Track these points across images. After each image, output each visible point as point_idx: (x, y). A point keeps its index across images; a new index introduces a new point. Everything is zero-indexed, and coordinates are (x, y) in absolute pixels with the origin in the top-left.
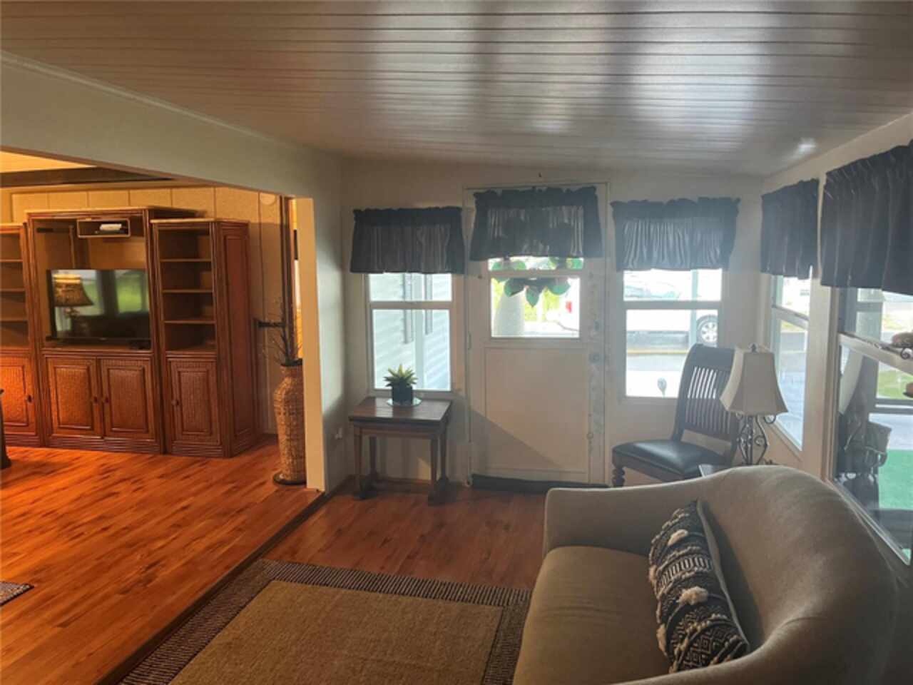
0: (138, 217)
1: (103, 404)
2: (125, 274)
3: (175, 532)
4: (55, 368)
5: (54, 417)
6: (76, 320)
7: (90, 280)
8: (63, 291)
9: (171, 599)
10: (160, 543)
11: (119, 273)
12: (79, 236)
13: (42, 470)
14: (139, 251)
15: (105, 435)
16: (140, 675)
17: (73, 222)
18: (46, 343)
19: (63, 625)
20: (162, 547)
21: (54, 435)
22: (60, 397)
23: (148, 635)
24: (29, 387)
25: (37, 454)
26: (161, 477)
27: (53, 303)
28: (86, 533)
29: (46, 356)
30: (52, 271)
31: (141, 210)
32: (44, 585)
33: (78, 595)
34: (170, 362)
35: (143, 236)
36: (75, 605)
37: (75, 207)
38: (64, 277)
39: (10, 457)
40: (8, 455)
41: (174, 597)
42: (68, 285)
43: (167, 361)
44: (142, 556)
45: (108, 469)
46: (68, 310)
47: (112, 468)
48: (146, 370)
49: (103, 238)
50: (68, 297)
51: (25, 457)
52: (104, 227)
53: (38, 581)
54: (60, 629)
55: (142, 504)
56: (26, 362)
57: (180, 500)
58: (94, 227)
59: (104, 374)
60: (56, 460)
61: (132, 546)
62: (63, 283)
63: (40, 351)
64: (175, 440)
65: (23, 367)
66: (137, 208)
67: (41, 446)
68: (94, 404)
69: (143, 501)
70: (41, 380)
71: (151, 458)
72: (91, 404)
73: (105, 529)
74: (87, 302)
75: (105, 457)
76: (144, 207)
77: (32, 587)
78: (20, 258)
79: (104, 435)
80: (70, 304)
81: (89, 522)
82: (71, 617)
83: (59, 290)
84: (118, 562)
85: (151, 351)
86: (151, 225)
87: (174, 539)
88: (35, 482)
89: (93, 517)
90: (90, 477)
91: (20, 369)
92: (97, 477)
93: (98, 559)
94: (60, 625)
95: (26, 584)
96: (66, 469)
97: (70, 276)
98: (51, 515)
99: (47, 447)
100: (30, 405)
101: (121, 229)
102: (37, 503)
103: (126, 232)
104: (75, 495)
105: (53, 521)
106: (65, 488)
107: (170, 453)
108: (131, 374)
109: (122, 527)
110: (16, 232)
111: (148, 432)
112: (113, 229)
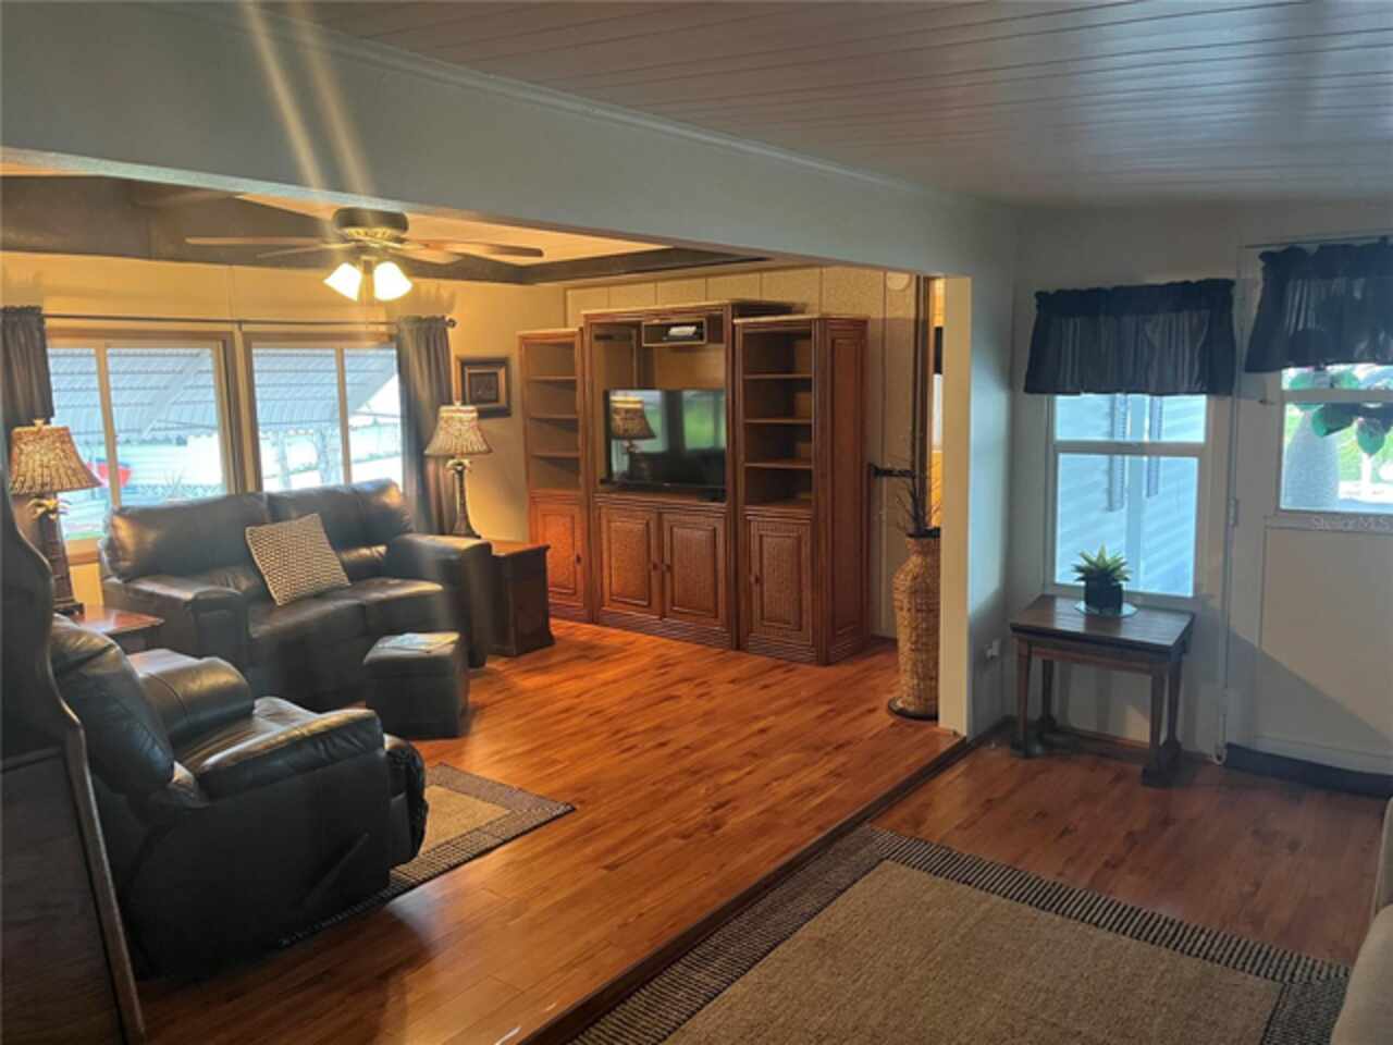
0: (718, 316)
1: (663, 573)
2: (695, 396)
3: (749, 764)
4: (609, 521)
5: (605, 586)
6: (634, 458)
7: (653, 404)
8: (622, 419)
9: (744, 859)
10: (732, 776)
11: (688, 394)
12: (645, 345)
13: (589, 653)
14: (716, 363)
15: (665, 617)
16: (702, 957)
17: (637, 325)
18: (600, 488)
19: (609, 868)
20: (733, 782)
21: (604, 608)
24: (579, 544)
25: (585, 632)
26: (733, 682)
27: (610, 435)
28: (640, 745)
29: (599, 505)
30: (611, 393)
31: (722, 305)
32: (590, 808)
33: (630, 828)
34: (750, 521)
35: (722, 342)
36: (624, 842)
37: (642, 305)
38: (624, 399)
39: (554, 633)
40: (552, 629)
42: (627, 411)
43: (745, 520)
44: (707, 790)
45: (666, 663)
46: (626, 444)
47: (671, 662)
48: (718, 531)
49: (672, 346)
50: (626, 427)
51: (570, 635)
52: (674, 331)
53: (582, 802)
54: (605, 872)
55: (708, 717)
56: (576, 509)
57: (757, 718)
58: (661, 332)
59: (666, 533)
60: (606, 642)
61: (695, 773)
62: (622, 409)
63: (593, 497)
64: (752, 631)
65: (573, 518)
66: (716, 302)
67: (588, 623)
68: (653, 572)
69: (710, 712)
70: (592, 534)
71: (723, 653)
72: (649, 573)
73: (663, 745)
74: (649, 434)
75: (663, 645)
76: (726, 302)
77: (573, 809)
78: (573, 374)
79: (663, 616)
80: (628, 436)
81: (644, 732)
82: (619, 859)
83: (617, 418)
84: (678, 792)
85: (724, 505)
86: (734, 326)
87: (749, 773)
88: (581, 668)
89: (647, 725)
90: (645, 671)
91: (568, 519)
92: (653, 672)
93: (654, 784)
94: (606, 867)
95: (567, 804)
96: (617, 656)
97: (631, 399)
98: (599, 715)
99: (597, 624)
100: (579, 568)
101: (695, 333)
102: (582, 698)
103: (701, 338)
104: (627, 693)
105: (601, 724)
106: (614, 681)
107: (744, 650)
108: (700, 535)
109: (683, 744)
110: (569, 340)
111: (716, 617)
112: (686, 334)
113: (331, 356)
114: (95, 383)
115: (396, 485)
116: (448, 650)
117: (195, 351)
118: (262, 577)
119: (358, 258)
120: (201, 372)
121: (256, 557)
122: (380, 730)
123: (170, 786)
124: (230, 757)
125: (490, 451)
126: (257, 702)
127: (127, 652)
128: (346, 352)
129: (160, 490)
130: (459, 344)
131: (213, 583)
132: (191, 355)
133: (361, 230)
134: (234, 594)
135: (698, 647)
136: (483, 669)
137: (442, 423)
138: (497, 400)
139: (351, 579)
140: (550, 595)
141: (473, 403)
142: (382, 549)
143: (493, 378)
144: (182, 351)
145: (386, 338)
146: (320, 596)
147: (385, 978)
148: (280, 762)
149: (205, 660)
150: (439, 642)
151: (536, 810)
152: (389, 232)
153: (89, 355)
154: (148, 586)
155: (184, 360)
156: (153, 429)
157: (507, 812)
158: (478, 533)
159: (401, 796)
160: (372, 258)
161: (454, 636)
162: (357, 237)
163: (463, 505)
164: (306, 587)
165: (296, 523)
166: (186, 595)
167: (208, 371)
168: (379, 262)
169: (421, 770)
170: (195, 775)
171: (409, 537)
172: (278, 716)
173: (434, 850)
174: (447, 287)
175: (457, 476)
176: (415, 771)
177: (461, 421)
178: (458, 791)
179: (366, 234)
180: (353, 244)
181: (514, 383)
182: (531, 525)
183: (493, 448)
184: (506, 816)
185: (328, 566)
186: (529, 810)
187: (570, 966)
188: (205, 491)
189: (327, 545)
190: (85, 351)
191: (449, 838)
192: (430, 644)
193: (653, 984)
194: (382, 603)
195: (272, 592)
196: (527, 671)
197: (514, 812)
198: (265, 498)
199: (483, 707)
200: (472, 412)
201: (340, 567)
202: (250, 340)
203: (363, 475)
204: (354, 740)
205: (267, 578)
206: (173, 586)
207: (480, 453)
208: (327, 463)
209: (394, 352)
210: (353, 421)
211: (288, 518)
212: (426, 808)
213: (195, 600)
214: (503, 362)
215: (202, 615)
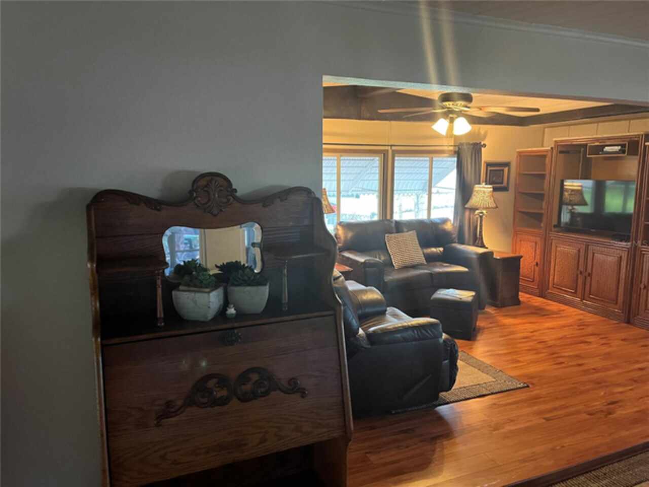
0: (636, 141)
1: (586, 277)
2: (612, 184)
3: (632, 385)
4: (556, 247)
5: (551, 279)
6: (573, 215)
7: (589, 188)
8: (569, 195)
9: (624, 433)
10: (620, 389)
11: (609, 183)
12: (588, 156)
13: (538, 312)
14: (631, 167)
15: (584, 299)
16: (596, 477)
17: (585, 146)
18: (553, 229)
19: (547, 420)
20: (621, 393)
21: (549, 291)
22: (556, 267)
23: (605, 452)
24: (538, 257)
25: (538, 301)
26: (624, 340)
27: (561, 203)
28: (566, 363)
29: (552, 238)
30: (565, 181)
31: (639, 135)
32: (537, 388)
33: (558, 403)
34: (644, 254)
35: (637, 155)
36: (555, 409)
37: (589, 135)
38: (571, 184)
39: (521, 299)
40: (520, 297)
41: (627, 433)
42: (572, 190)
43: (641, 253)
44: (605, 393)
45: (583, 324)
46: (570, 207)
47: (586, 323)
48: (623, 257)
49: (605, 157)
50: (571, 199)
51: (529, 301)
52: (607, 149)
53: (533, 384)
54: (544, 421)
55: (608, 356)
56: (538, 239)
57: (637, 362)
58: (599, 149)
59: (590, 256)
60: (548, 308)
61: (599, 383)
62: (570, 189)
63: (549, 234)
64: (638, 315)
65: (536, 243)
66: (636, 133)
67: (539, 297)
68: (579, 276)
69: (609, 354)
70: (546, 253)
71: (617, 324)
72: (577, 276)
73: (580, 365)
74: (584, 203)
75: (582, 314)
76: (642, 133)
77: (528, 386)
78: (544, 171)
79: (583, 299)
80: (572, 204)
81: (569, 356)
82: (552, 417)
83: (566, 194)
84: (588, 391)
85: (629, 244)
86: (645, 146)
87: (631, 390)
88: (533, 319)
89: (571, 354)
90: (571, 325)
91: (534, 244)
92: (576, 327)
93: (573, 384)
94: (544, 419)
95: (525, 383)
96: (555, 316)
97: (575, 184)
98: (543, 343)
99: (544, 298)
100: (537, 268)
101: (620, 150)
102: (535, 333)
103: (624, 152)
104: (560, 335)
105: (543, 348)
106: (552, 328)
107: (632, 324)
108: (612, 259)
109: (593, 367)
110: (545, 153)
111: (616, 304)
112: (614, 150)
113: (427, 161)
114: (335, 171)
115: (450, 221)
116: (470, 299)
117: (372, 158)
118: (390, 256)
119: (448, 116)
120: (373, 167)
121: (388, 247)
122: (441, 330)
123: (357, 336)
124: (379, 329)
125: (497, 207)
126: (388, 309)
127: (346, 279)
128: (434, 159)
129: (347, 216)
130: (487, 155)
131: (371, 256)
132: (371, 160)
133: (451, 103)
134: (379, 261)
135: (605, 319)
136: (483, 311)
137: (475, 193)
138: (502, 183)
139: (427, 261)
140: (521, 280)
141: (490, 184)
142: (441, 249)
143: (502, 172)
144: (367, 158)
145: (453, 153)
146: (414, 267)
147: (435, 439)
148: (399, 335)
149: (369, 288)
150: (466, 295)
151: (509, 382)
152: (463, 103)
153: (334, 160)
154: (347, 254)
155: (368, 162)
156: (353, 191)
157: (494, 380)
158: (487, 246)
159: (447, 361)
160: (454, 116)
161: (473, 293)
162: (448, 106)
163: (481, 232)
164: (408, 262)
165: (406, 234)
166: (361, 259)
167: (376, 167)
168: (456, 118)
169: (457, 351)
170: (366, 333)
171: (454, 245)
172: (395, 316)
173: (458, 389)
174: (483, 128)
175: (479, 218)
176: (454, 351)
177: (484, 192)
178: (470, 365)
179: (453, 105)
180: (446, 110)
181: (512, 175)
182: (513, 245)
183: (498, 205)
184: (493, 382)
185: (417, 254)
186: (505, 381)
187: (524, 461)
188: (364, 218)
189: (418, 245)
190: (332, 158)
191: (466, 385)
192: (462, 295)
193: (568, 482)
194: (440, 273)
195: (394, 263)
196: (506, 316)
197: (497, 380)
198: (394, 222)
199: (484, 328)
200: (490, 188)
201: (422, 255)
202: (395, 153)
203: (436, 215)
204: (429, 331)
205: (392, 257)
206: (357, 256)
207: (492, 208)
208: (418, 209)
209: (455, 159)
210: (434, 190)
211: (402, 232)
212: (457, 369)
213: (364, 263)
214: (507, 164)
215: (367, 269)
